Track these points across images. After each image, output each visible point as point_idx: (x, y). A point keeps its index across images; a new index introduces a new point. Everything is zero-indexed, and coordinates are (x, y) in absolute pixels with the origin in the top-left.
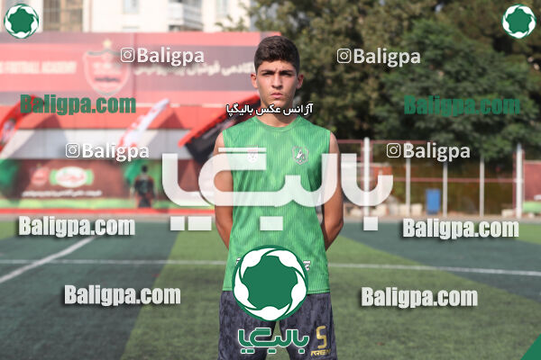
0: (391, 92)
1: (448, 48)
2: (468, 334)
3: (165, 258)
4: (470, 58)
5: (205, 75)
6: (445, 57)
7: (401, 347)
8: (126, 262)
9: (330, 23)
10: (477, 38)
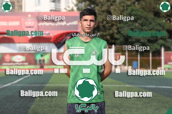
0: (121, 30)
1: (139, 15)
2: (140, 106)
3: (46, 84)
4: (146, 19)
5: (61, 25)
6: (138, 19)
7: (118, 110)
8: (33, 85)
9: (101, 8)
10: (149, 12)
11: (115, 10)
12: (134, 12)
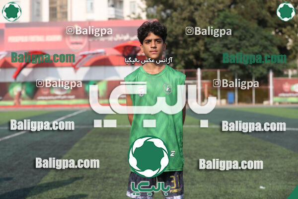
0: (209, 46)
1: (236, 25)
4: (246, 29)
9: (181, 14)
10: (250, 20)
11: (201, 17)
12: (228, 20)
